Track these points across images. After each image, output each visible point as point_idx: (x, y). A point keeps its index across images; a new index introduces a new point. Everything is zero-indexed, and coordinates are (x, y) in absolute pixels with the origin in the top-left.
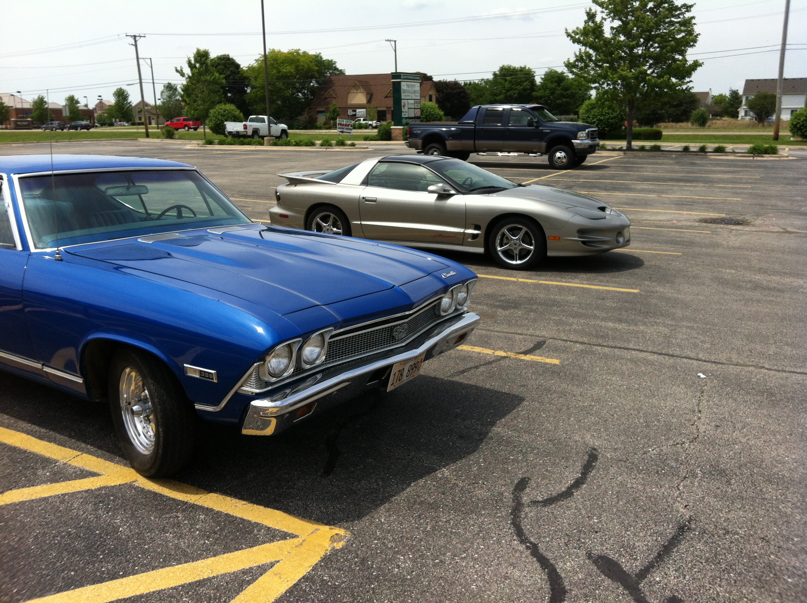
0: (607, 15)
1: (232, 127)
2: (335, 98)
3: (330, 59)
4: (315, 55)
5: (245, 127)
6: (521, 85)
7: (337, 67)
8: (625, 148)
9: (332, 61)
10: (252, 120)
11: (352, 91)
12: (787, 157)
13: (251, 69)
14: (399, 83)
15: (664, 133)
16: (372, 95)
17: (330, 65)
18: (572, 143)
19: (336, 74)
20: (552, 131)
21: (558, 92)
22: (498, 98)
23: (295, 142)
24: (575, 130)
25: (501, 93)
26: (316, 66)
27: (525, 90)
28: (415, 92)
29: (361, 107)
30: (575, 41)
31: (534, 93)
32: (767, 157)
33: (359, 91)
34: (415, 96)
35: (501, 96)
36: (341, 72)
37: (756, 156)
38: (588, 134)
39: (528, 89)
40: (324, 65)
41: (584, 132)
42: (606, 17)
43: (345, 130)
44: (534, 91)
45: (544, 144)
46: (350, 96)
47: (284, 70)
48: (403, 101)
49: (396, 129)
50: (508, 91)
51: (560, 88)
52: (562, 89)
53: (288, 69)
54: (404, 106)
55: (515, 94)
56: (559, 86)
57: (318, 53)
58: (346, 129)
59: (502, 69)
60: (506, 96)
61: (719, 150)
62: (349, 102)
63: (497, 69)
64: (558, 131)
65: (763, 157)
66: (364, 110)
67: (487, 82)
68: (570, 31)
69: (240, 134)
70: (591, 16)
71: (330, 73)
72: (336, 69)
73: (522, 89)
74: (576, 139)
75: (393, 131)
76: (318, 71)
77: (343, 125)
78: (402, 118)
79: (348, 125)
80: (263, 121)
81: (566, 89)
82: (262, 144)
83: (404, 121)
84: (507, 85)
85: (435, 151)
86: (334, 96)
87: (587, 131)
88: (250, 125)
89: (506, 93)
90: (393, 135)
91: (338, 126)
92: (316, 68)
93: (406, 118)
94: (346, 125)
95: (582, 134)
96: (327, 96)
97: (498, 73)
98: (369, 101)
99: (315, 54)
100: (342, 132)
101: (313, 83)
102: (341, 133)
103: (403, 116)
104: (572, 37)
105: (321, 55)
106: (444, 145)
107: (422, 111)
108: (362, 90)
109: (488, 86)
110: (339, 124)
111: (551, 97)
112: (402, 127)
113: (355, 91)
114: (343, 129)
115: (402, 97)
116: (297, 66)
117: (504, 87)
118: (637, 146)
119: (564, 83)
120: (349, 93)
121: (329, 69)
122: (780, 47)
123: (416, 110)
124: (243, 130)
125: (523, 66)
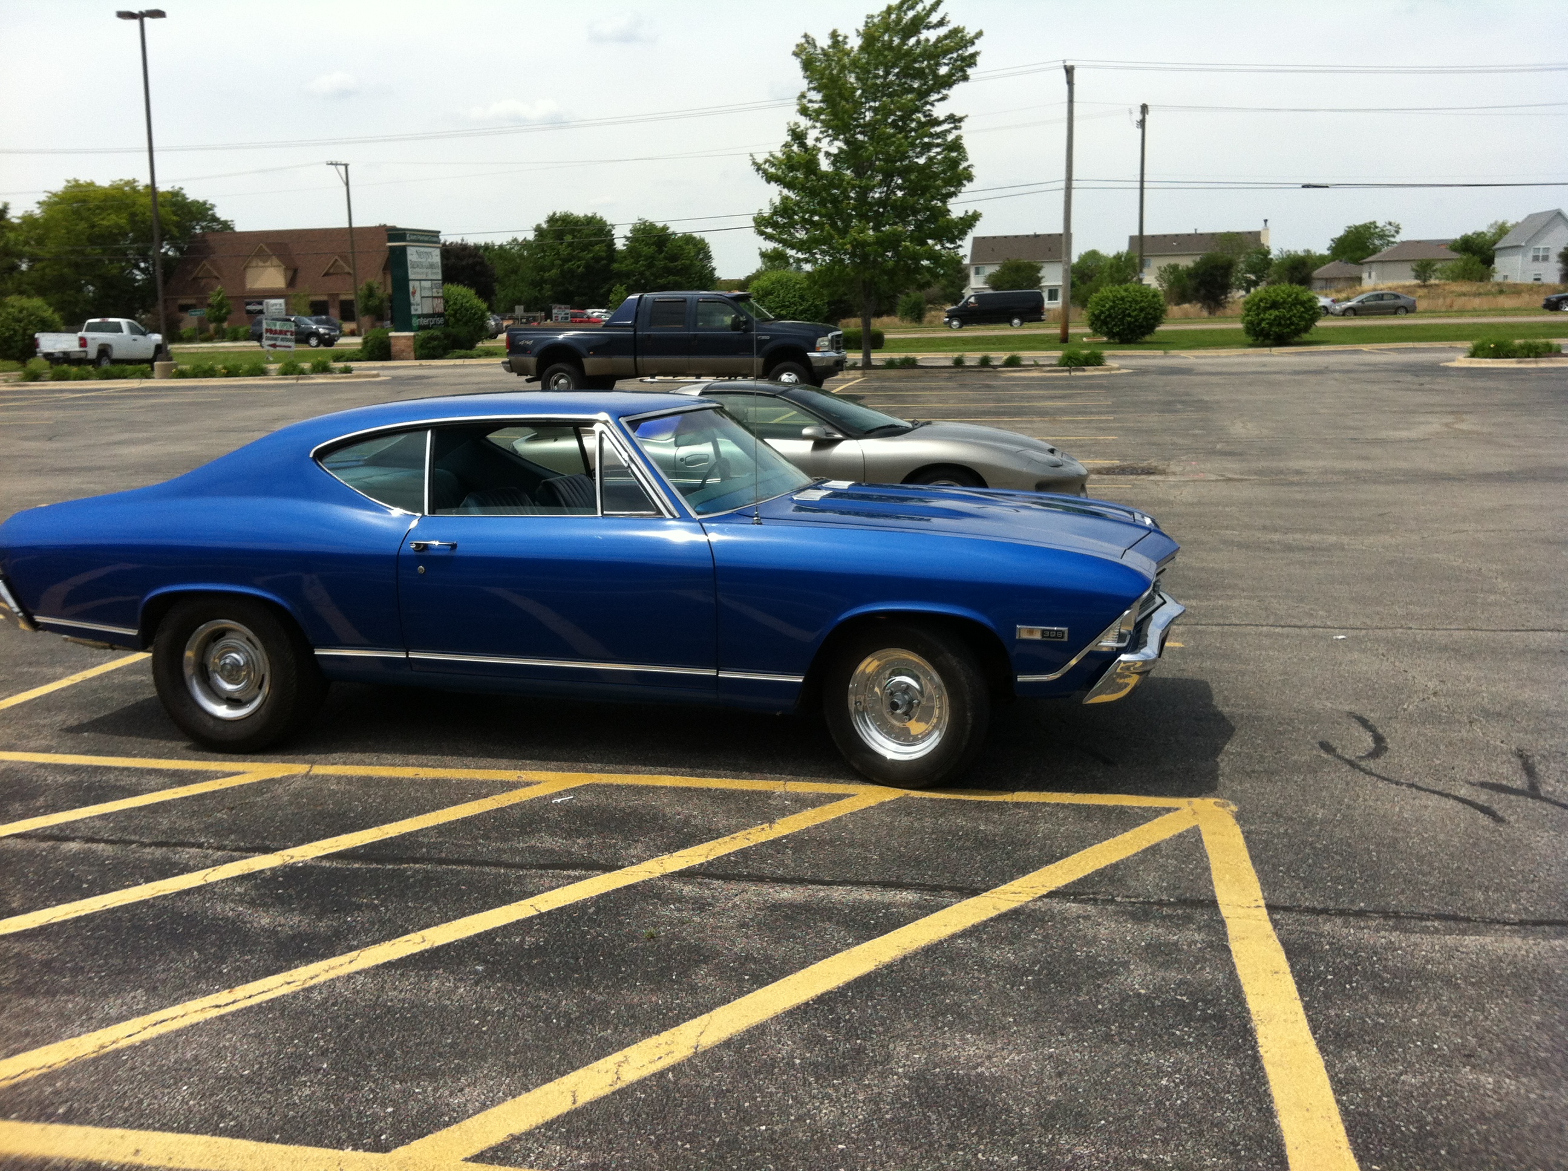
0: (821, 132)
1: (51, 342)
2: (217, 278)
3: (201, 200)
4: (168, 192)
5: (83, 342)
6: (590, 251)
7: (218, 215)
8: (860, 365)
9: (205, 203)
10: (93, 328)
11: (254, 264)
12: (1119, 369)
13: (29, 221)
14: (403, 250)
15: (887, 336)
16: (295, 271)
17: (201, 211)
18: (808, 357)
19: (213, 230)
20: (773, 338)
21: (660, 264)
22: (547, 275)
23: (225, 368)
24: (812, 334)
25: (552, 265)
26: (175, 213)
27: (597, 259)
28: (432, 266)
29: (275, 294)
30: (770, 178)
31: (615, 266)
32: (1090, 371)
33: (268, 263)
34: (432, 273)
35: (554, 271)
36: (226, 226)
37: (1074, 370)
38: (832, 341)
39: (603, 259)
40: (190, 212)
41: (825, 338)
42: (821, 136)
43: (278, 343)
44: (615, 261)
45: (758, 361)
46: (251, 274)
47: (105, 223)
48: (411, 284)
49: (400, 337)
50: (566, 261)
51: (662, 255)
52: (665, 258)
53: (111, 220)
54: (414, 293)
55: (579, 267)
56: (660, 251)
57: (176, 188)
58: (282, 340)
59: (552, 220)
60: (562, 272)
61: (1013, 362)
62: (248, 286)
63: (542, 221)
64: (783, 336)
65: (1084, 370)
66: (281, 301)
67: (526, 244)
68: (760, 160)
69: (73, 357)
70: (798, 136)
71: (202, 228)
72: (215, 219)
73: (593, 258)
74: (814, 351)
75: (392, 341)
76: (178, 225)
77: (275, 332)
78: (409, 316)
79: (285, 333)
80: (117, 328)
81: (674, 258)
82: (147, 376)
83: (415, 322)
84: (564, 251)
85: (562, 377)
86: (215, 273)
87: (830, 335)
88: (93, 339)
89: (562, 265)
90: (394, 349)
91: (265, 335)
92: (175, 218)
93: (419, 316)
94: (281, 332)
95: (823, 342)
96: (200, 275)
97: (544, 226)
98: (291, 282)
99: (170, 190)
100: (274, 346)
101: (167, 249)
102: (271, 349)
103: (413, 312)
104: (765, 172)
105: (184, 192)
106: (580, 367)
107: (446, 302)
108: (275, 261)
109: (525, 253)
110: (267, 331)
111: (647, 273)
112: (412, 334)
113: (261, 264)
114: (276, 339)
115: (411, 276)
116: (133, 215)
117: (558, 253)
118: (882, 360)
119: (669, 245)
120: (245, 269)
121: (198, 221)
122: (1063, 185)
123: (436, 301)
124: (78, 349)
125: (590, 215)
